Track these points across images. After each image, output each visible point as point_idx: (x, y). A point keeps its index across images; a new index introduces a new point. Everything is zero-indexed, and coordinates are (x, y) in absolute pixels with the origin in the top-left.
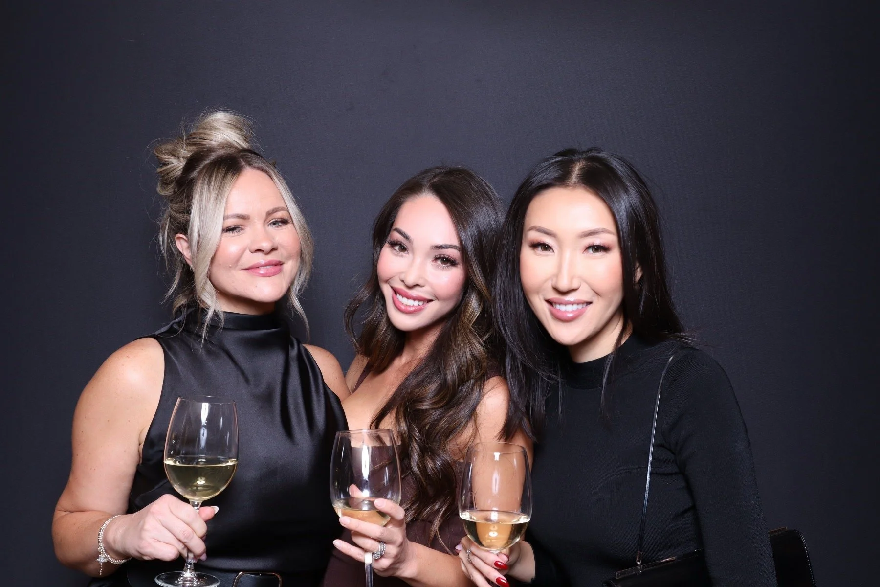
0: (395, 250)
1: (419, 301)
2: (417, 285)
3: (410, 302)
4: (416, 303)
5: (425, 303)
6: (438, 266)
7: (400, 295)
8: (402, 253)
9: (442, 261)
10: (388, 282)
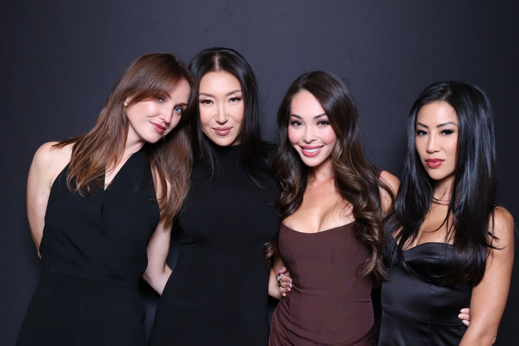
0: (295, 126)
2: (313, 140)
3: (312, 151)
4: (315, 150)
5: (320, 148)
6: (320, 127)
7: (305, 148)
8: (299, 126)
9: (321, 123)
10: (297, 144)
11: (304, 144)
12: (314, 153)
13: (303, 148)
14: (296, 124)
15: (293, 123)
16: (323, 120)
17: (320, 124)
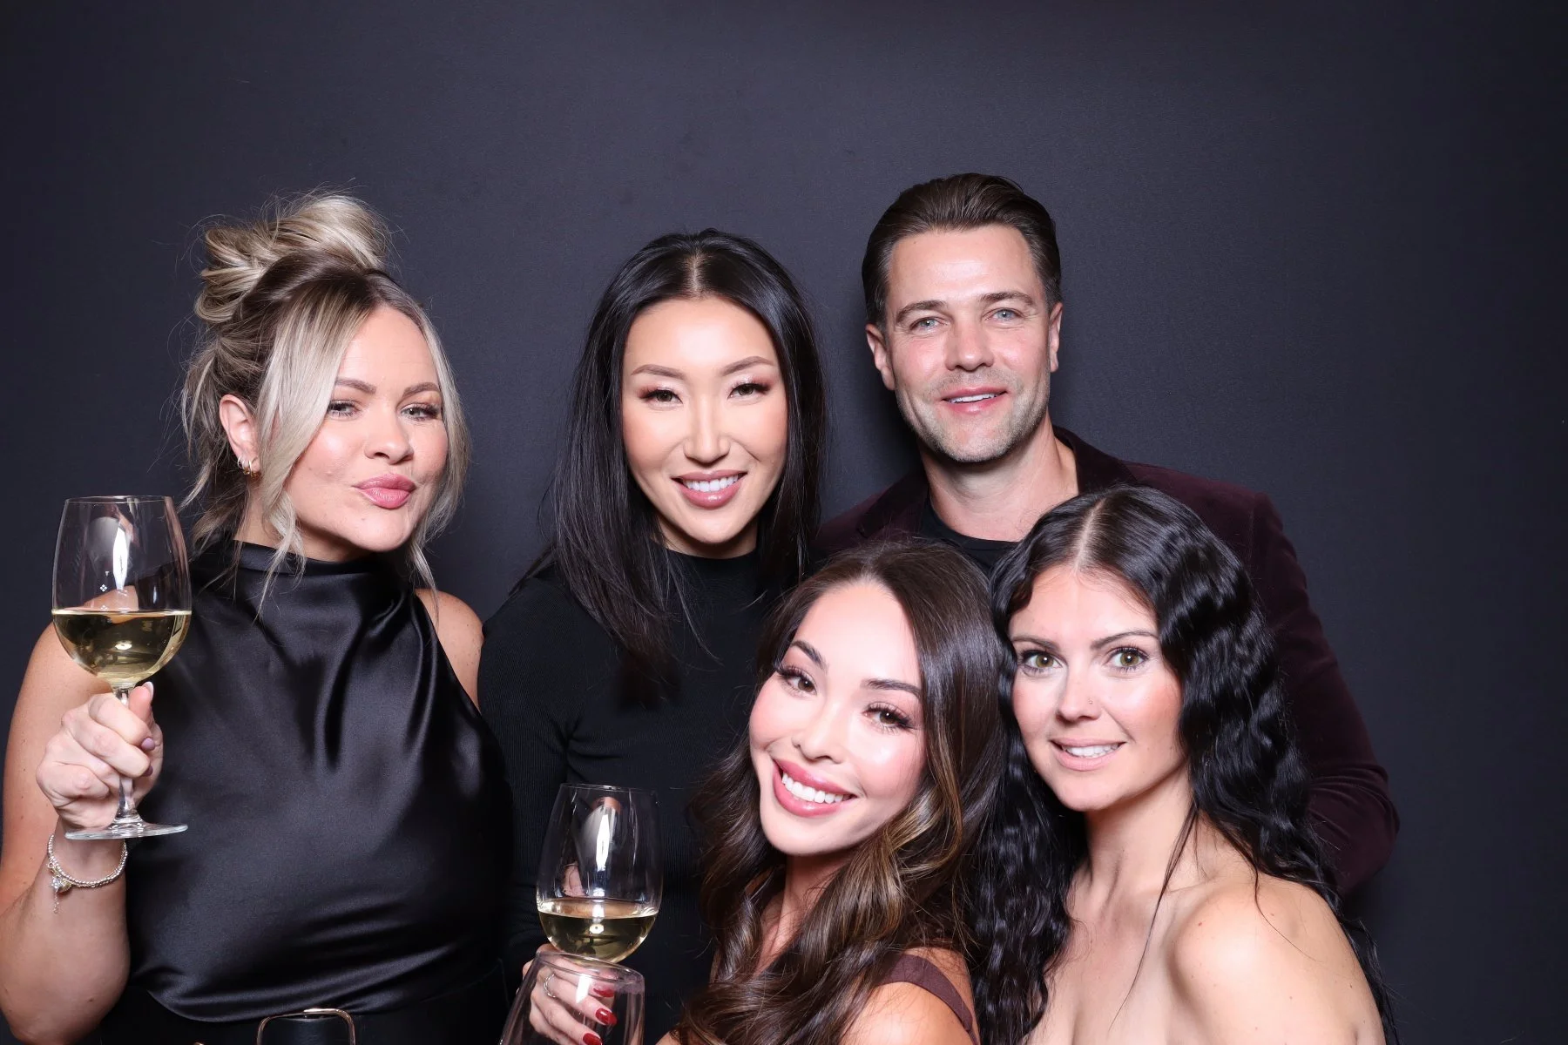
0: (789, 684)
1: (826, 793)
2: (828, 757)
3: (809, 794)
4: (821, 796)
5: (839, 799)
6: (873, 724)
7: (790, 776)
8: (804, 693)
9: (881, 715)
10: (769, 749)
11: (790, 756)
12: (810, 808)
13: (781, 769)
14: (795, 682)
15: (788, 674)
16: (892, 708)
17: (877, 717)
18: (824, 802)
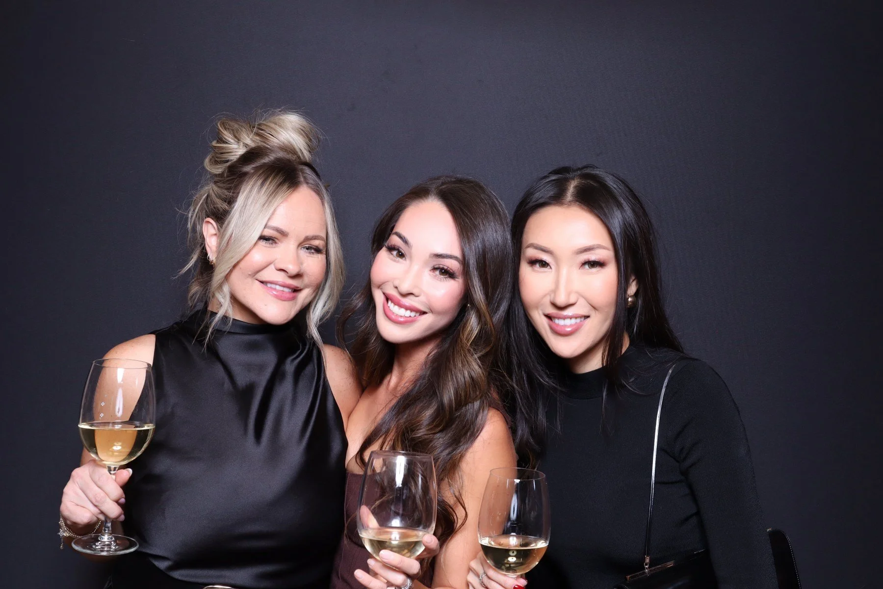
0: (392, 254)
1: (411, 312)
2: (412, 294)
3: (402, 312)
4: (408, 313)
5: (418, 314)
6: (435, 276)
7: (392, 302)
8: (400, 259)
9: (440, 271)
10: (381, 287)
11: (392, 292)
12: (402, 319)
13: (388, 298)
14: (395, 253)
15: (391, 249)
16: (446, 268)
17: (437, 272)
18: (410, 316)
